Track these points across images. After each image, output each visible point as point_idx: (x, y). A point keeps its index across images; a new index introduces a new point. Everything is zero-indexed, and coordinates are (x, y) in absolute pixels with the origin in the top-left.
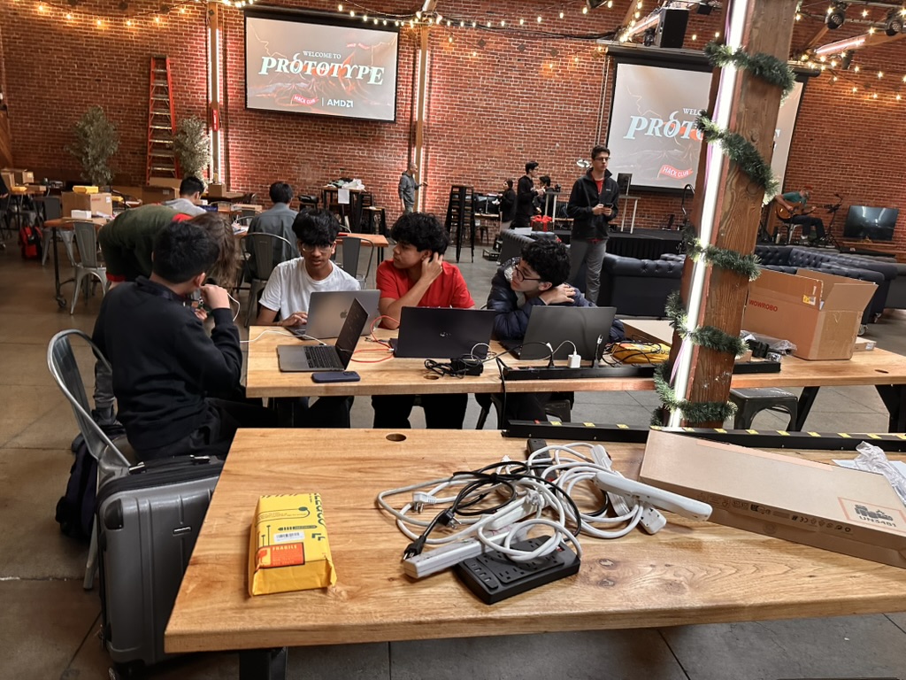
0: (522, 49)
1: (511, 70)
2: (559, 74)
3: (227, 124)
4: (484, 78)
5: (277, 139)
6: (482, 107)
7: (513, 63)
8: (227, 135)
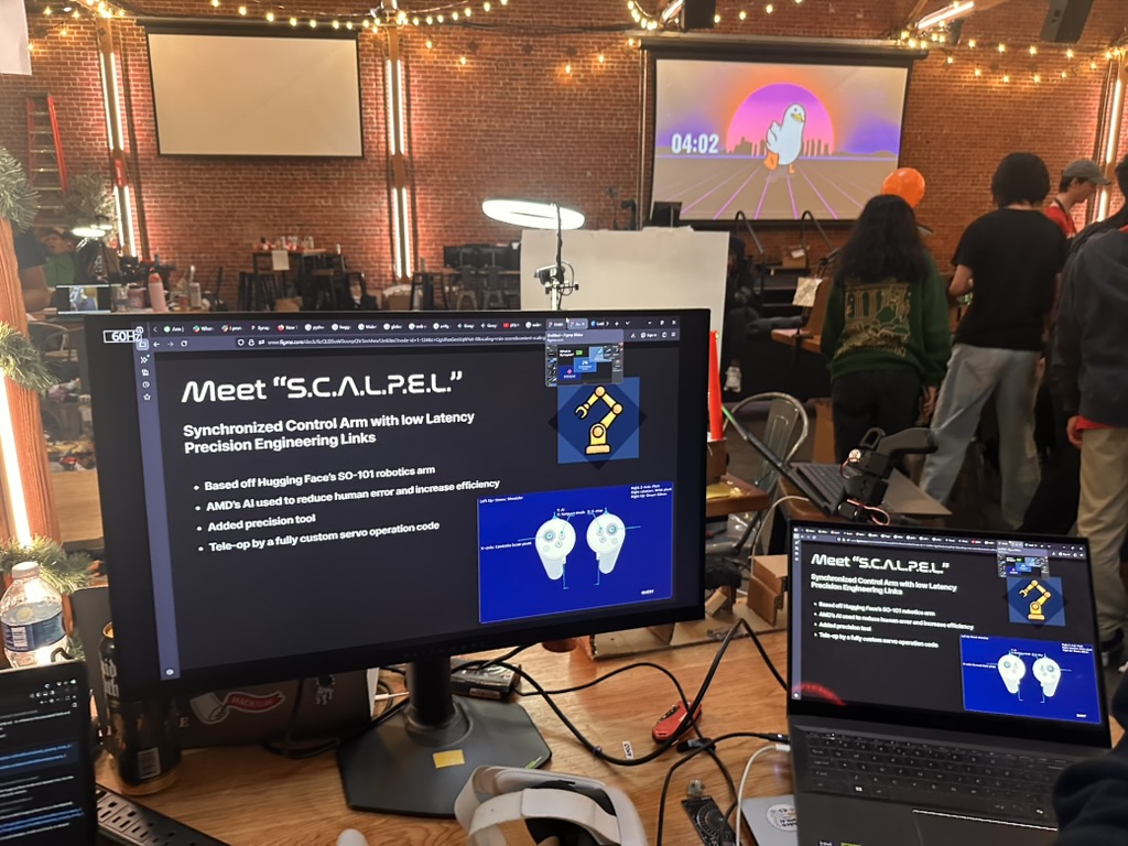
0: (528, 49)
1: (516, 79)
2: (582, 81)
3: (138, 178)
4: (481, 93)
5: (208, 192)
6: (482, 131)
7: (517, 70)
8: (140, 192)
